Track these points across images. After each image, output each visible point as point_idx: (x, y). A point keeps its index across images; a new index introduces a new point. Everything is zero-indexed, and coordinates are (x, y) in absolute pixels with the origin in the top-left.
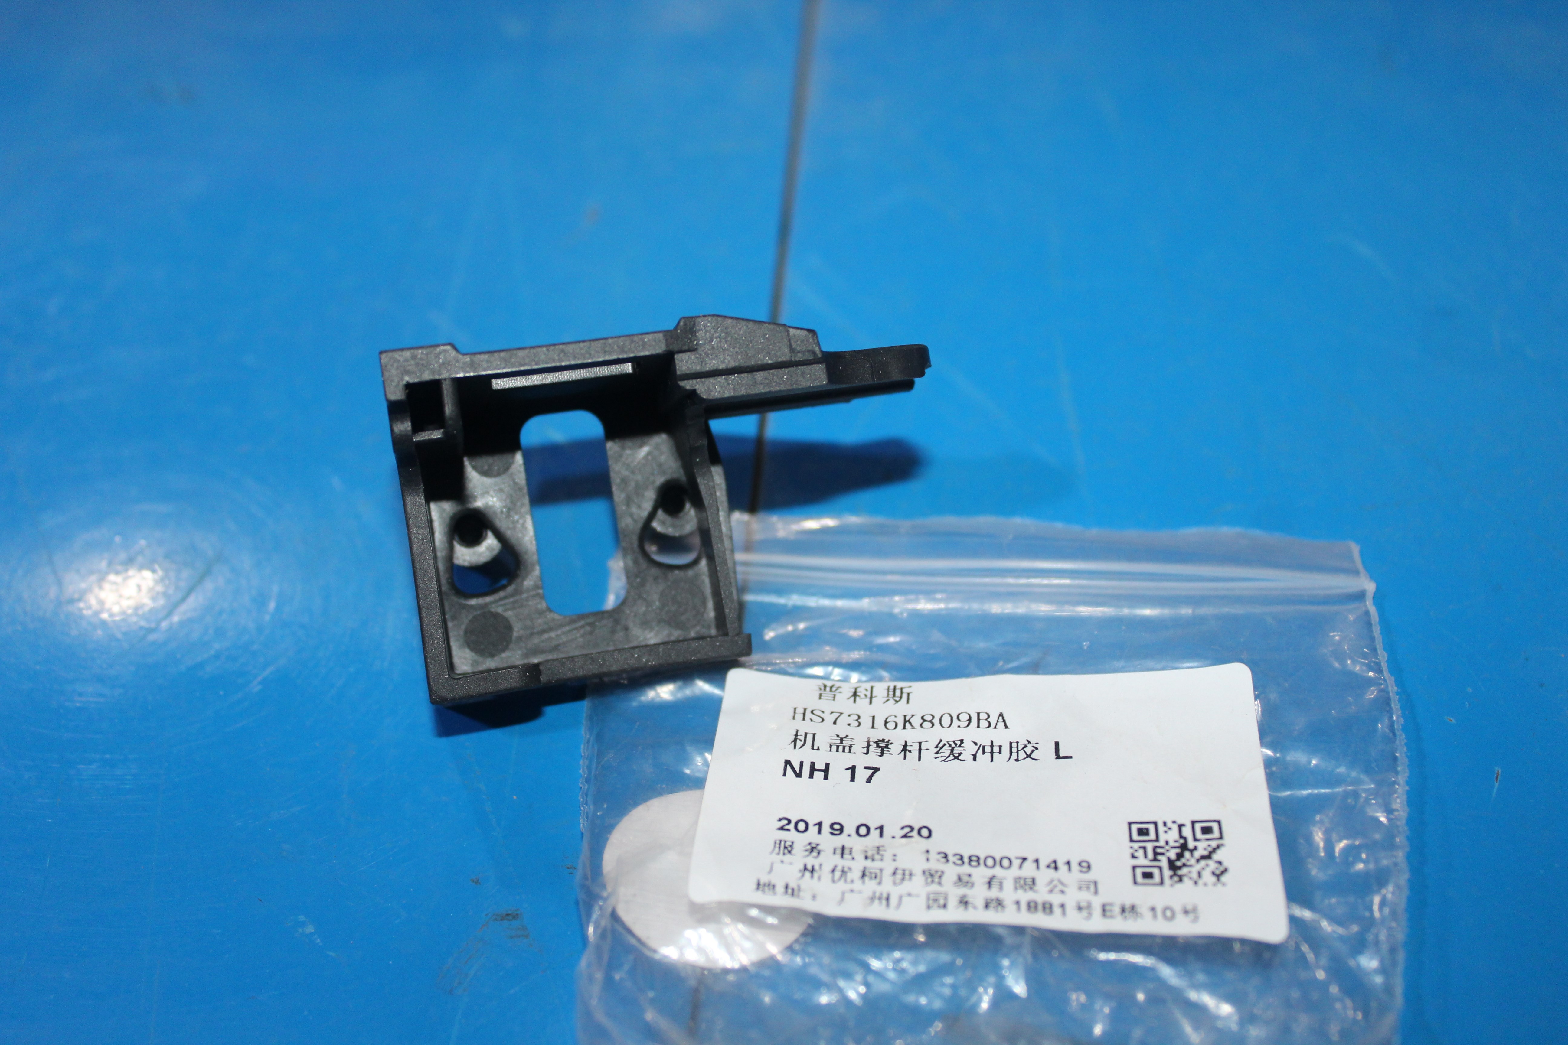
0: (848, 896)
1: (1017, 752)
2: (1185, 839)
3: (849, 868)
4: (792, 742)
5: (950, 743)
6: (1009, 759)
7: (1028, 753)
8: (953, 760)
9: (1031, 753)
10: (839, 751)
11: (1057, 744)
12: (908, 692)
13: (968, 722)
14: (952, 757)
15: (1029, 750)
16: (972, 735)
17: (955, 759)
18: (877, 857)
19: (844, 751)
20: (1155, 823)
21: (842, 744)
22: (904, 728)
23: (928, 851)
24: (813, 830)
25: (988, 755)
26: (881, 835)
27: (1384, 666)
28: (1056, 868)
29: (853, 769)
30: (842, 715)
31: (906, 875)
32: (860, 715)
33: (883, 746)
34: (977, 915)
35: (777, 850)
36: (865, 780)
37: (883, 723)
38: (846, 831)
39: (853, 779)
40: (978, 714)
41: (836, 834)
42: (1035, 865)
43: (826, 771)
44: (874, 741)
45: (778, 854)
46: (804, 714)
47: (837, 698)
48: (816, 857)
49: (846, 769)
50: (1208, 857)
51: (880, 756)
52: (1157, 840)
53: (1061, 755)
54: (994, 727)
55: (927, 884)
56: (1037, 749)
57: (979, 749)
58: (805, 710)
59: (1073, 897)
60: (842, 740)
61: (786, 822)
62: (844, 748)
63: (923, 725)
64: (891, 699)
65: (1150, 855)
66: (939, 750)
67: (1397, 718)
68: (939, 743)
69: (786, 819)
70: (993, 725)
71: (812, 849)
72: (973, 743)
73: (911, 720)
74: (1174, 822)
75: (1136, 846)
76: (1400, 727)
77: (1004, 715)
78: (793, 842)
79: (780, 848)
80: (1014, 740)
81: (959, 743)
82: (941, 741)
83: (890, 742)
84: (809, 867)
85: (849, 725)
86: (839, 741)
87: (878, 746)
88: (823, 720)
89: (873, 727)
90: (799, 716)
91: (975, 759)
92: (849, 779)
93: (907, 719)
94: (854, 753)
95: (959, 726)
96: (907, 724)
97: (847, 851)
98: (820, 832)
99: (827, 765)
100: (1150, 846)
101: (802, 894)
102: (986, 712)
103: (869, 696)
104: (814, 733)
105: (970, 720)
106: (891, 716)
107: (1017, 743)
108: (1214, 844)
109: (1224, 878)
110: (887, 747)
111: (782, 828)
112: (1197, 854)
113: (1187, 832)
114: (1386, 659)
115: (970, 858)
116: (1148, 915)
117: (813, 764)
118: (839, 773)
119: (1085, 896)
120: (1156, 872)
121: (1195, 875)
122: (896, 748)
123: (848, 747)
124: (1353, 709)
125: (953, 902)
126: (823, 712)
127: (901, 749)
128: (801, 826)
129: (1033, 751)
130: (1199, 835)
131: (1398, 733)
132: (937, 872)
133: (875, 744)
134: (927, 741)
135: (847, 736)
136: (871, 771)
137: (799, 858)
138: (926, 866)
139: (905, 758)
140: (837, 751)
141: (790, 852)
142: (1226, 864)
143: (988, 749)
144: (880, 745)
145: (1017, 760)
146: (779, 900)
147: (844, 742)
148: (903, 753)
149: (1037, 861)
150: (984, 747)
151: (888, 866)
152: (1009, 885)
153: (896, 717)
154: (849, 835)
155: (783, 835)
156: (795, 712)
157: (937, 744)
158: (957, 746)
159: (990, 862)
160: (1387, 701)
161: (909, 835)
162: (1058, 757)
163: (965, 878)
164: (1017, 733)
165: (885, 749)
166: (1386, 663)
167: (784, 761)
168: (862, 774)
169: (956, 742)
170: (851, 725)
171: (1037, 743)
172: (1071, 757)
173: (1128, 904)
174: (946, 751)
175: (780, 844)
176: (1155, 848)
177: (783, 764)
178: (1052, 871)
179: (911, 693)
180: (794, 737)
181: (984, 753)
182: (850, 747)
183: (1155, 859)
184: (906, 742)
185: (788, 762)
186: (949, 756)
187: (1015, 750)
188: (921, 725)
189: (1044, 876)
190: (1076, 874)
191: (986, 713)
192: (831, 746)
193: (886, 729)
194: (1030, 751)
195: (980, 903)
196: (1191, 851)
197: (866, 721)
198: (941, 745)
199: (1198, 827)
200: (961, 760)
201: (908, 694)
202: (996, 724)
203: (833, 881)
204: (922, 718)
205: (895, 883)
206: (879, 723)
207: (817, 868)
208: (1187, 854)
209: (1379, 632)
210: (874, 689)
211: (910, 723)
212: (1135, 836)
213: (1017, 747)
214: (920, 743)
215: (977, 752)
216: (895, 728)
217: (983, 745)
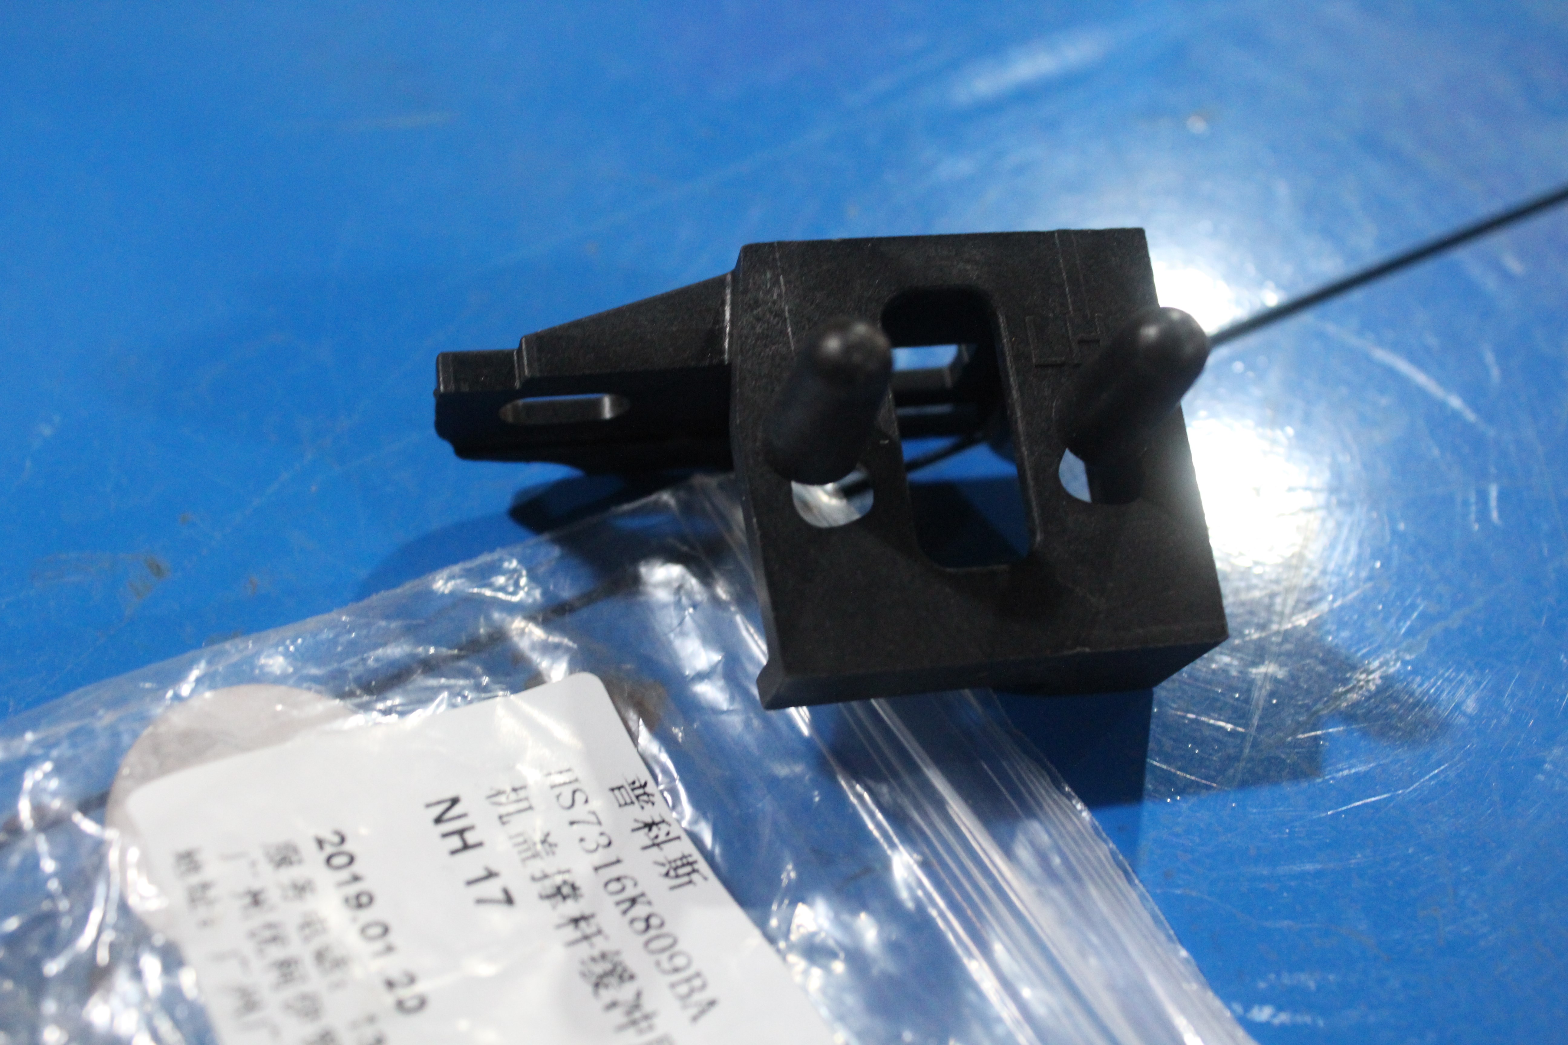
4: (498, 790)
5: (621, 966)
10: (520, 847)
13: (675, 969)
19: (523, 852)
21: (536, 846)
22: (619, 903)
24: (342, 876)
29: (491, 876)
30: (597, 826)
31: (311, 1013)
32: (613, 845)
35: (274, 851)
36: (478, 897)
38: (363, 912)
39: (471, 883)
41: (349, 904)
43: (469, 847)
47: (628, 807)
48: (286, 897)
49: (486, 869)
51: (542, 897)
60: (544, 842)
61: (338, 840)
62: (529, 850)
64: (667, 867)
69: (344, 837)
71: (302, 888)
73: (638, 905)
77: (714, 1008)
78: (301, 863)
79: (280, 852)
81: (628, 976)
84: (263, 897)
85: (583, 840)
87: (562, 887)
88: (569, 808)
92: (470, 879)
93: (639, 900)
94: (527, 865)
96: (628, 904)
98: (342, 884)
99: (481, 845)
110: (567, 897)
111: (322, 841)
117: (471, 829)
118: (474, 863)
122: (573, 909)
123: (533, 855)
126: (586, 803)
127: (573, 916)
128: (340, 861)
133: (562, 883)
135: (557, 845)
136: (502, 897)
140: (518, 845)
141: (279, 865)
147: (542, 846)
153: (636, 885)
154: (356, 919)
155: (309, 848)
165: (559, 897)
167: (455, 796)
168: (488, 889)
169: (628, 972)
175: (288, 850)
177: (448, 797)
179: (695, 885)
180: (510, 789)
182: (536, 857)
185: (455, 801)
192: (522, 835)
193: (601, 886)
201: (690, 882)
203: (251, 934)
207: (267, 905)
211: (632, 907)
215: (624, 1006)
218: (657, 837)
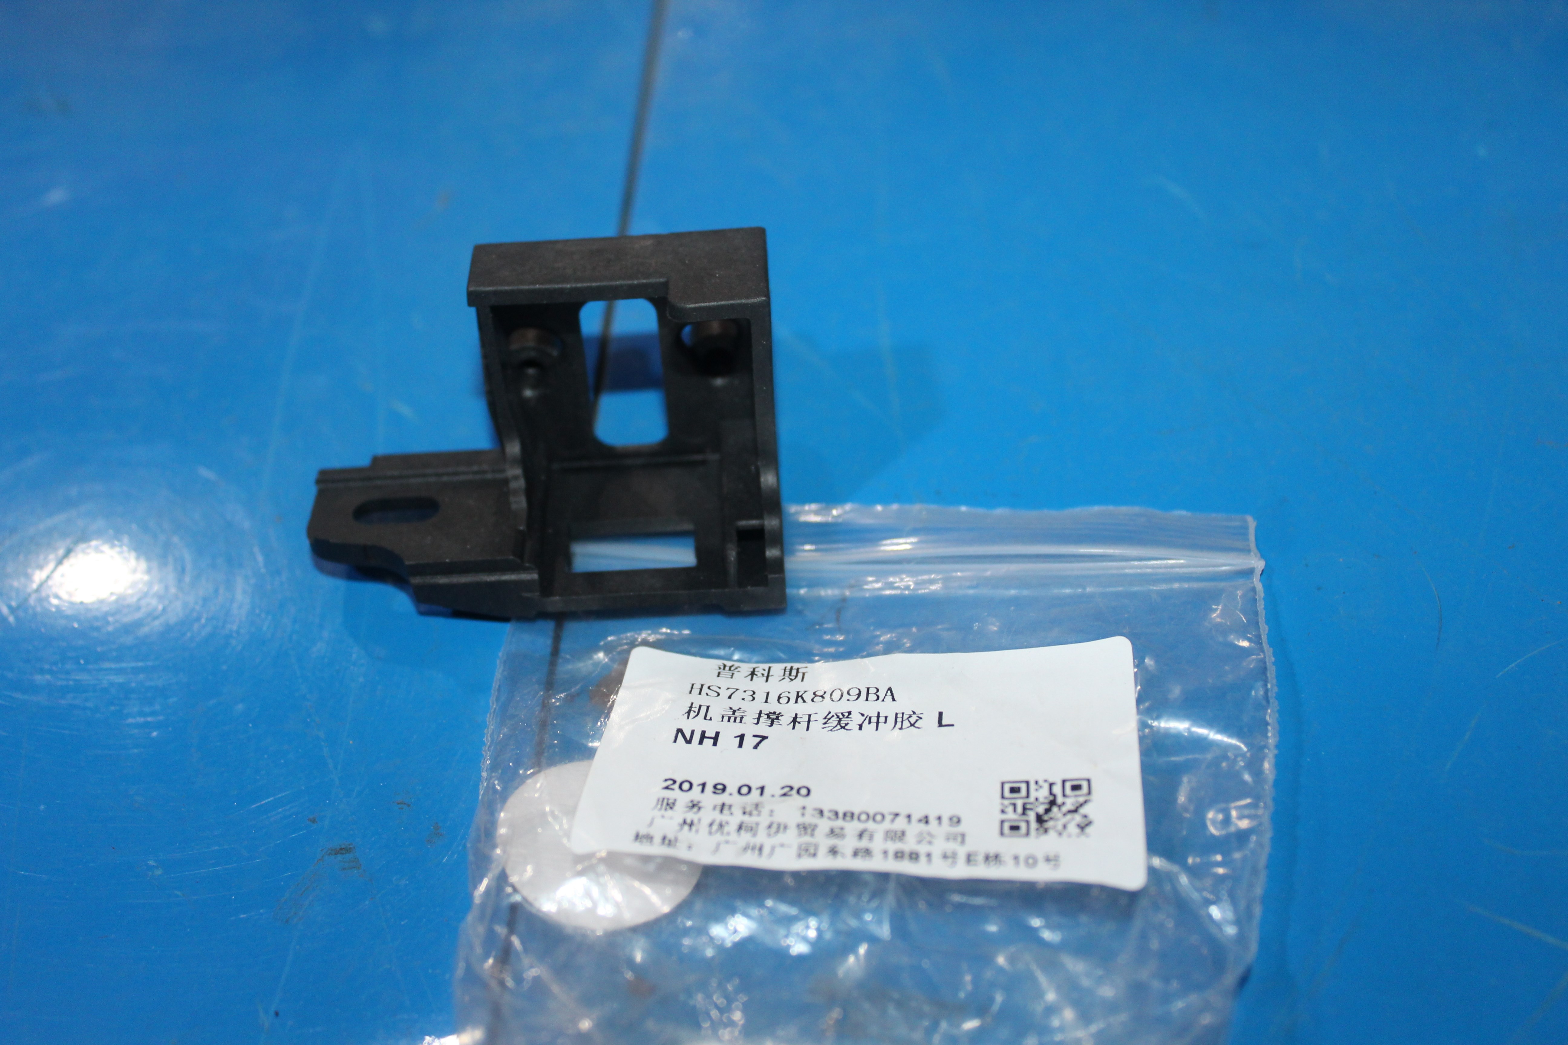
0: (723, 847)
1: (902, 722)
2: (1055, 796)
3: (727, 823)
4: (686, 713)
5: (838, 714)
6: (894, 728)
7: (912, 723)
8: (839, 729)
9: (915, 723)
10: (731, 721)
11: (941, 714)
12: (804, 672)
13: (857, 696)
14: (839, 727)
15: (912, 720)
16: (859, 707)
17: (841, 728)
18: (755, 812)
19: (735, 721)
20: (1028, 783)
21: (734, 716)
22: (796, 702)
23: (804, 808)
24: (697, 789)
25: (874, 725)
26: (762, 794)
27: (1264, 638)
28: (927, 822)
29: (742, 737)
30: (738, 691)
31: (781, 828)
32: (755, 691)
33: (773, 718)
34: (846, 862)
35: (659, 806)
36: (752, 747)
37: (777, 698)
38: (728, 790)
39: (740, 746)
40: (868, 689)
41: (718, 793)
42: (906, 820)
43: (716, 739)
44: (766, 713)
45: (660, 809)
46: (701, 690)
47: (734, 676)
48: (696, 813)
49: (736, 737)
50: (1075, 811)
51: (770, 726)
52: (1028, 796)
53: (944, 723)
54: (882, 700)
55: (800, 835)
56: (921, 718)
57: (865, 719)
58: (702, 686)
59: (940, 846)
60: (734, 712)
61: (671, 782)
62: (735, 719)
63: (814, 700)
64: (786, 678)
65: (1020, 809)
66: (827, 721)
67: (1272, 686)
68: (828, 715)
69: (671, 779)
70: (881, 698)
71: (693, 806)
72: (860, 715)
73: (803, 696)
74: (1046, 781)
75: (1006, 802)
76: (1274, 695)
77: (892, 690)
78: (675, 800)
79: (662, 805)
80: (900, 711)
81: (846, 714)
82: (830, 713)
83: (781, 714)
84: (689, 821)
85: (743, 699)
86: (732, 713)
87: (769, 717)
88: (719, 694)
89: (766, 702)
90: (696, 691)
91: (860, 728)
92: (737, 745)
93: (800, 694)
94: (745, 723)
95: (848, 700)
96: (800, 699)
97: (726, 808)
98: (703, 791)
99: (717, 734)
100: (1019, 803)
101: (678, 844)
102: (875, 686)
103: (766, 674)
104: (708, 705)
105: (859, 695)
106: (784, 692)
107: (903, 713)
108: (1081, 800)
109: (1088, 830)
110: (777, 718)
111: (667, 788)
112: (1065, 809)
113: (1057, 790)
114: (1267, 632)
115: (845, 815)
116: (1010, 862)
117: (703, 733)
118: (728, 740)
119: (952, 846)
120: (1023, 826)
121: (1060, 827)
122: (786, 719)
123: (740, 718)
124: (1230, 678)
125: (823, 851)
126: (720, 688)
127: (791, 721)
128: (686, 786)
129: (917, 720)
130: (1068, 790)
131: (1271, 701)
132: (810, 825)
133: (766, 716)
134: (816, 713)
135: (740, 708)
136: (759, 739)
137: (680, 813)
138: (801, 820)
139: (794, 728)
140: (729, 721)
141: (671, 808)
142: (1091, 817)
143: (874, 720)
144: (771, 716)
145: (901, 729)
146: (656, 849)
147: (736, 714)
148: (792, 724)
149: (909, 816)
150: (870, 718)
151: (764, 820)
152: (879, 837)
153: (789, 693)
154: (731, 794)
155: (668, 794)
156: (692, 688)
157: (825, 716)
158: (845, 717)
159: (863, 817)
160: (1264, 670)
161: (789, 793)
162: (940, 724)
163: (837, 831)
164: (903, 705)
165: (775, 720)
166: (1266, 636)
167: (676, 729)
168: (750, 742)
169: (844, 714)
170: (745, 700)
171: (922, 714)
172: (952, 725)
173: (992, 852)
174: (834, 722)
175: (663, 801)
176: (1024, 805)
177: (675, 732)
178: (922, 826)
179: (807, 672)
180: (689, 708)
181: (870, 722)
182: (742, 718)
183: (1024, 814)
184: (796, 715)
185: (680, 731)
186: (836, 726)
187: (899, 720)
188: (812, 700)
189: (914, 829)
190: (946, 828)
191: (876, 688)
192: (723, 717)
193: (779, 704)
194: (915, 720)
195: (849, 852)
196: (1059, 806)
197: (760, 696)
198: (829, 716)
199: (1068, 785)
200: (847, 730)
201: (804, 674)
202: (885, 698)
203: (710, 833)
204: (814, 693)
205: (769, 835)
206: (773, 698)
207: (696, 821)
208: (1055, 809)
209: (1263, 607)
210: (771, 669)
211: (802, 698)
212: (1007, 793)
213: (902, 718)
214: (810, 716)
215: (863, 722)
216: (787, 703)
217: (870, 716)
218: (763, 675)
